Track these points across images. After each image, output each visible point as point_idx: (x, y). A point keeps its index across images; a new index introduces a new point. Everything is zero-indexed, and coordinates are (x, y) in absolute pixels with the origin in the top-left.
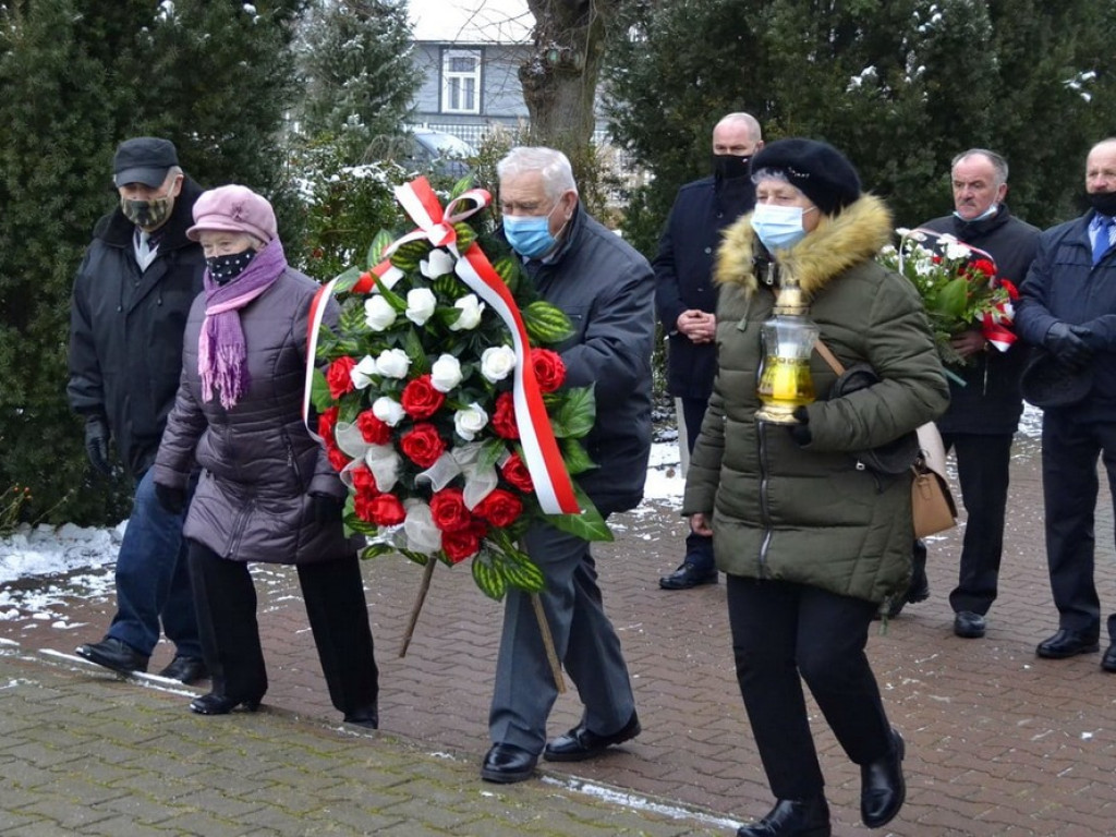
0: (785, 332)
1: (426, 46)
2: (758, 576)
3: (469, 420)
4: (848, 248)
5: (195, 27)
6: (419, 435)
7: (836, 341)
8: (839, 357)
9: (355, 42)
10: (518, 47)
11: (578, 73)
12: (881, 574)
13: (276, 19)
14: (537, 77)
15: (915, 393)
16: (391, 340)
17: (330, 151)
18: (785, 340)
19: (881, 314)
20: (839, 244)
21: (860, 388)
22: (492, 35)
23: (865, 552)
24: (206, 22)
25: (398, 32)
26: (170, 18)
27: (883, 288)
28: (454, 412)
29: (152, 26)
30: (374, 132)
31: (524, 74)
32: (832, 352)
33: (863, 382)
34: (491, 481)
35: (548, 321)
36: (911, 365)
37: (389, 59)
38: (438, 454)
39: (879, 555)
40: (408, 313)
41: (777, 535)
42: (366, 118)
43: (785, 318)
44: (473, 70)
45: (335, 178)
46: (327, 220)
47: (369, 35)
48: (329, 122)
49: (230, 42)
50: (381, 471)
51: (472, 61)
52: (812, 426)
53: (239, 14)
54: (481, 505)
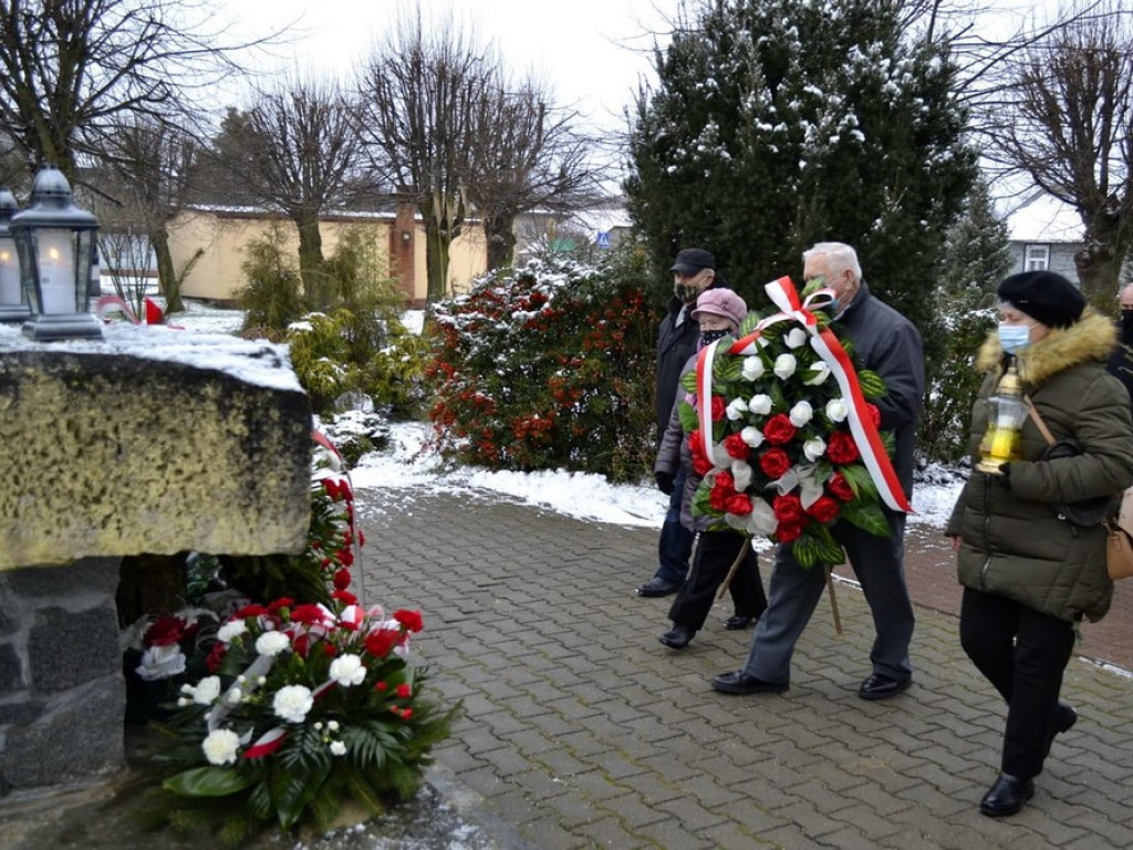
0: (1004, 407)
1: (1017, 243)
2: (979, 588)
3: (814, 448)
4: (1071, 352)
5: (893, 233)
6: (774, 456)
7: (1053, 420)
8: (1053, 432)
9: (977, 241)
10: (1075, 244)
11: (1111, 258)
12: (1071, 600)
13: (938, 230)
14: (1086, 260)
15: (1105, 466)
16: (759, 388)
17: (963, 302)
18: (1004, 414)
19: (1088, 404)
20: (1063, 349)
21: (1063, 456)
22: (1060, 237)
23: (1059, 581)
24: (900, 231)
25: (1002, 235)
26: (880, 229)
27: (1094, 383)
28: (803, 443)
29: (870, 233)
30: (985, 292)
31: (1077, 259)
32: (1048, 427)
33: (1067, 452)
34: (820, 491)
35: (871, 384)
36: (1108, 445)
37: (995, 250)
38: (785, 470)
39: (1070, 586)
40: (776, 370)
41: (996, 560)
42: (980, 284)
43: (1005, 396)
44: (1043, 256)
45: (966, 316)
46: (960, 339)
47: (985, 237)
48: (959, 286)
49: (912, 241)
50: (741, 478)
51: (1043, 251)
52: (1012, 477)
53: (918, 226)
54: (812, 507)
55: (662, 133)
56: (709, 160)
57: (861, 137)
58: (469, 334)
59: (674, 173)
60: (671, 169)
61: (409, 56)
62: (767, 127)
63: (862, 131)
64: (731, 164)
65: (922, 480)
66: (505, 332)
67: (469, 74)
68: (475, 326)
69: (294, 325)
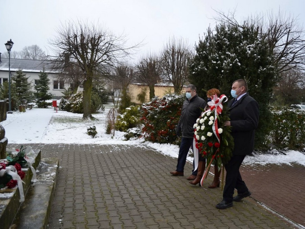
53: (255, 86)
55: (193, 65)
56: (202, 71)
57: (240, 64)
58: (150, 111)
59: (194, 74)
60: (193, 73)
61: (172, 50)
62: (215, 62)
63: (240, 63)
64: (207, 71)
65: (270, 153)
66: (157, 110)
67: (185, 53)
68: (151, 109)
69: (127, 108)
